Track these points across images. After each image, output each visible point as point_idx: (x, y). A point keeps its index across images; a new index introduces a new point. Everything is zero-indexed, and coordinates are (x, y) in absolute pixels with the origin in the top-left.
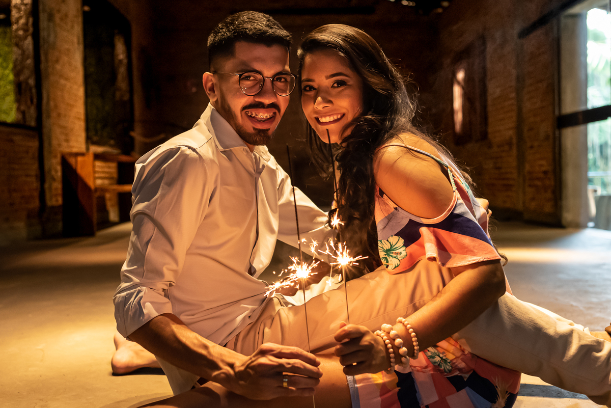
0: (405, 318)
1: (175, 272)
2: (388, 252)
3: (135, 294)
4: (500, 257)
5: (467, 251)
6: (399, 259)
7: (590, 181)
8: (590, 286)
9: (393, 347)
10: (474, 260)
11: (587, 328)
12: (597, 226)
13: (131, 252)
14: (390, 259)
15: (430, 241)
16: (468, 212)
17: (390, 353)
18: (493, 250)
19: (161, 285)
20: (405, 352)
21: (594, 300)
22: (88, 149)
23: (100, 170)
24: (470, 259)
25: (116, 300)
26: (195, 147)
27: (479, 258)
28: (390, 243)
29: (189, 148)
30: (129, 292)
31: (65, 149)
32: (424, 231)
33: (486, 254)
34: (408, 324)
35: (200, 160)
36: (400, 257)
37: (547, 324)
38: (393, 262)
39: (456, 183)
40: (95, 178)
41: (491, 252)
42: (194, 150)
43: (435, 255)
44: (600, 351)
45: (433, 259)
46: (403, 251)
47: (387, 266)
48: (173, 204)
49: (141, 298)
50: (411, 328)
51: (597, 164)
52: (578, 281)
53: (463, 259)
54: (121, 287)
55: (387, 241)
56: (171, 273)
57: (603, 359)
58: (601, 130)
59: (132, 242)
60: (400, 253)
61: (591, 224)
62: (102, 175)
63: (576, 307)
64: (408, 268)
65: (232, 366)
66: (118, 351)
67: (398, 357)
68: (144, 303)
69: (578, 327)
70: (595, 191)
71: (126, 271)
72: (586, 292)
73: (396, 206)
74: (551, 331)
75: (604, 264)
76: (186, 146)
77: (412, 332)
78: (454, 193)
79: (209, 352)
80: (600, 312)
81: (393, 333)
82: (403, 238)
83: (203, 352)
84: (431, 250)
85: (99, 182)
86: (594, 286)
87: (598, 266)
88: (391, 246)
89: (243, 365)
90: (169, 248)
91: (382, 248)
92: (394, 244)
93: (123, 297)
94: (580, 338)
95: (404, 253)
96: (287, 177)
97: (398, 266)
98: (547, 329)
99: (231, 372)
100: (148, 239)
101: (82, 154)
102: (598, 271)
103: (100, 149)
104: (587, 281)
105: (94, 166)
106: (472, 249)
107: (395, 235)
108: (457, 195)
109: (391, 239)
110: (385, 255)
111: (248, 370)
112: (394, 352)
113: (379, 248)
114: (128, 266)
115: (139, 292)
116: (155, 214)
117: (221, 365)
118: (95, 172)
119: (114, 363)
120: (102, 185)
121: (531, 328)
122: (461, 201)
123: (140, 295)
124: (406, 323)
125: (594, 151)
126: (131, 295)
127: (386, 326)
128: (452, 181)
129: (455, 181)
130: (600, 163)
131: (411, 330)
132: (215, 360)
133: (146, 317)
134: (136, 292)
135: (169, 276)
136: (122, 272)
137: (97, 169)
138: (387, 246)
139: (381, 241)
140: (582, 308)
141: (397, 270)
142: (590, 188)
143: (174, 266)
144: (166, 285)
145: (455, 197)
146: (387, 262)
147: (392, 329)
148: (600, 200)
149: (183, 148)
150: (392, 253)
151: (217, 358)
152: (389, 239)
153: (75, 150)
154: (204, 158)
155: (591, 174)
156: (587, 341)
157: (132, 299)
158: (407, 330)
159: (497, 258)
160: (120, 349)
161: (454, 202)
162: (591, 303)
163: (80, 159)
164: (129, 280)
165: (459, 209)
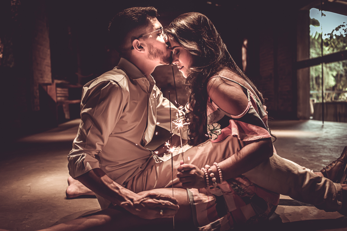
0: (217, 163)
1: (102, 146)
2: (211, 131)
3: (81, 157)
4: (271, 136)
5: (254, 133)
6: (217, 135)
7: (311, 96)
8: (312, 149)
9: (209, 176)
10: (257, 138)
11: (312, 170)
12: (314, 119)
13: (79, 134)
14: (213, 135)
15: (235, 127)
16: (255, 113)
17: (207, 180)
18: (267, 133)
19: (94, 153)
20: (215, 180)
21: (314, 156)
22: (53, 81)
23: (60, 92)
24: (255, 137)
25: (70, 159)
26: (117, 81)
27: (260, 137)
28: (213, 126)
29: (114, 81)
30: (77, 155)
31: (41, 81)
32: (232, 121)
33: (264, 134)
34: (218, 166)
35: (120, 88)
36: (218, 134)
37: (294, 168)
38: (214, 136)
39: (251, 98)
40: (57, 97)
41: (267, 134)
42: (117, 83)
43: (237, 134)
44: (320, 182)
45: (235, 136)
46: (219, 131)
47: (211, 138)
48: (103, 110)
49: (84, 159)
50: (219, 168)
51: (314, 87)
52: (306, 146)
53: (252, 137)
54: (72, 151)
55: (212, 125)
56: (100, 146)
57: (321, 186)
58: (316, 70)
59: (80, 128)
60: (218, 132)
61: (311, 118)
62: (61, 95)
63: (305, 159)
64: (222, 140)
65: (132, 200)
66: (70, 186)
67: (211, 182)
68: (86, 162)
69: (308, 170)
70: (313, 101)
71: (76, 143)
72: (310, 152)
73: (218, 108)
74: (296, 172)
75: (318, 138)
76: (113, 80)
77: (220, 171)
78: (249, 103)
79: (119, 192)
80: (317, 162)
81: (209, 170)
82: (220, 124)
83: (117, 191)
84: (235, 131)
85: (59, 99)
86: (314, 149)
87: (315, 139)
88: (214, 128)
89: (138, 201)
90: (99, 133)
91: (209, 129)
92: (215, 127)
93: (74, 158)
94: (310, 176)
95: (220, 132)
96: (161, 94)
97: (217, 138)
98: (294, 171)
99: (132, 204)
100: (89, 128)
101: (50, 84)
102: (315, 141)
103: (59, 82)
104: (310, 146)
105: (56, 90)
106: (257, 132)
107: (216, 123)
108: (250, 103)
109: (214, 125)
110: (210, 132)
111: (142, 204)
112: (209, 180)
113: (207, 128)
114: (77, 140)
115: (83, 156)
116: (94, 115)
117: (126, 199)
118: (57, 93)
119: (67, 192)
120: (61, 100)
121: (285, 170)
122: (252, 107)
123: (83, 158)
124: (217, 166)
125: (312, 81)
126: (78, 157)
127: (207, 166)
128: (249, 96)
129: (250, 96)
130: (316, 87)
131: (219, 169)
132: (123, 196)
133: (86, 170)
134: (81, 156)
135: (99, 148)
136: (74, 143)
137: (58, 92)
138: (212, 128)
139: (209, 125)
140: (307, 160)
141: (216, 141)
142: (311, 99)
143: (101, 143)
144: (97, 152)
145: (249, 104)
146: (211, 136)
147: (210, 168)
148: (315, 105)
149: (112, 81)
150: (214, 132)
151: (124, 195)
152: (213, 125)
153: (46, 82)
154: (122, 87)
155: (311, 92)
156: (314, 177)
157: (79, 160)
158: (218, 169)
159: (269, 137)
160: (71, 185)
161: (248, 107)
162: (313, 157)
163: (49, 87)
164: (77, 148)
165: (251, 111)
